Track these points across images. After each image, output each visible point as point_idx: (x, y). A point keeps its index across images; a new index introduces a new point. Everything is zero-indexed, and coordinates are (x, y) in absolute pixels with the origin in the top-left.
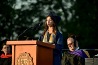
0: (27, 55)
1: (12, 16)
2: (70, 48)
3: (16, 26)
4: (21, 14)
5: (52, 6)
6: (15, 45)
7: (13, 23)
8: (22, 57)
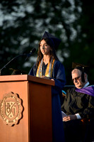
0: (15, 96)
2: (76, 84)
4: (3, 33)
8: (8, 99)
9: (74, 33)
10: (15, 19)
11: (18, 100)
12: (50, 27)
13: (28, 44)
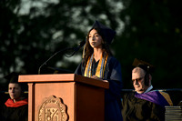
0: (57, 101)
1: (13, 27)
2: (136, 86)
3: (21, 47)
4: (29, 24)
5: (88, 9)
6: (34, 83)
7: (15, 41)
9: (122, 25)
10: (46, 6)
11: (61, 105)
12: (91, 17)
13: (61, 39)
